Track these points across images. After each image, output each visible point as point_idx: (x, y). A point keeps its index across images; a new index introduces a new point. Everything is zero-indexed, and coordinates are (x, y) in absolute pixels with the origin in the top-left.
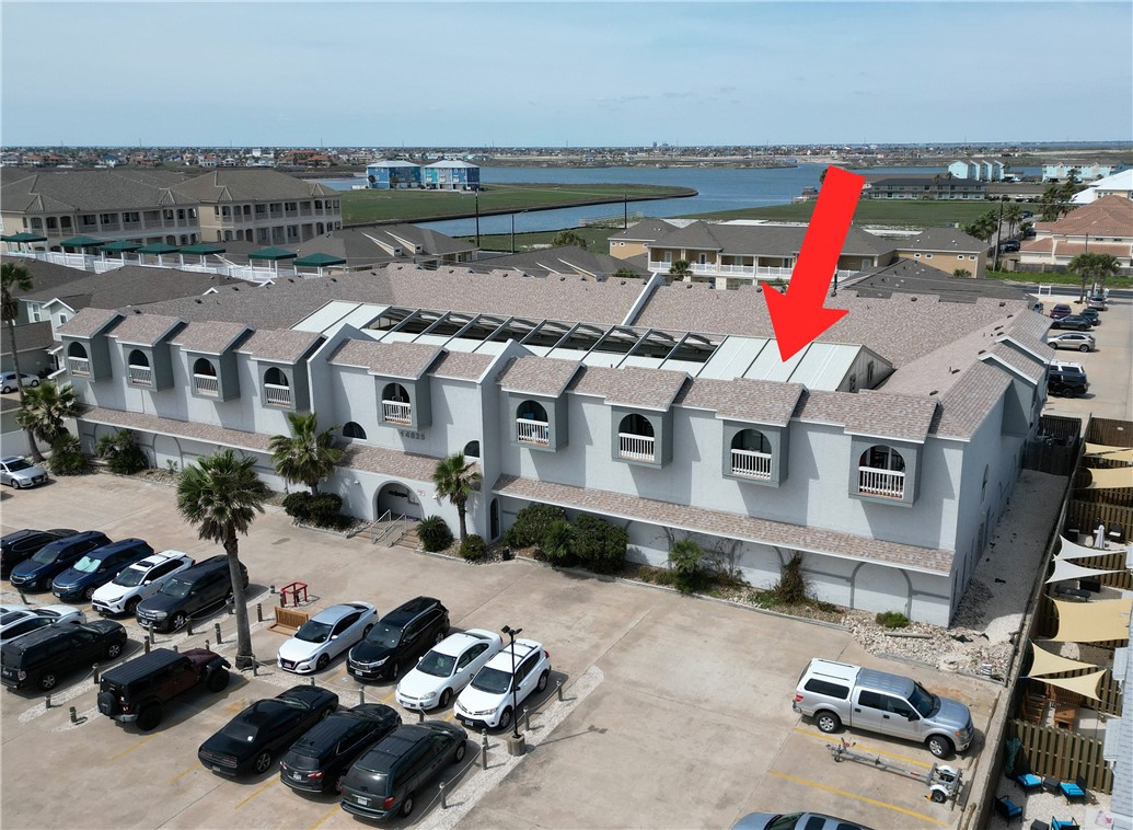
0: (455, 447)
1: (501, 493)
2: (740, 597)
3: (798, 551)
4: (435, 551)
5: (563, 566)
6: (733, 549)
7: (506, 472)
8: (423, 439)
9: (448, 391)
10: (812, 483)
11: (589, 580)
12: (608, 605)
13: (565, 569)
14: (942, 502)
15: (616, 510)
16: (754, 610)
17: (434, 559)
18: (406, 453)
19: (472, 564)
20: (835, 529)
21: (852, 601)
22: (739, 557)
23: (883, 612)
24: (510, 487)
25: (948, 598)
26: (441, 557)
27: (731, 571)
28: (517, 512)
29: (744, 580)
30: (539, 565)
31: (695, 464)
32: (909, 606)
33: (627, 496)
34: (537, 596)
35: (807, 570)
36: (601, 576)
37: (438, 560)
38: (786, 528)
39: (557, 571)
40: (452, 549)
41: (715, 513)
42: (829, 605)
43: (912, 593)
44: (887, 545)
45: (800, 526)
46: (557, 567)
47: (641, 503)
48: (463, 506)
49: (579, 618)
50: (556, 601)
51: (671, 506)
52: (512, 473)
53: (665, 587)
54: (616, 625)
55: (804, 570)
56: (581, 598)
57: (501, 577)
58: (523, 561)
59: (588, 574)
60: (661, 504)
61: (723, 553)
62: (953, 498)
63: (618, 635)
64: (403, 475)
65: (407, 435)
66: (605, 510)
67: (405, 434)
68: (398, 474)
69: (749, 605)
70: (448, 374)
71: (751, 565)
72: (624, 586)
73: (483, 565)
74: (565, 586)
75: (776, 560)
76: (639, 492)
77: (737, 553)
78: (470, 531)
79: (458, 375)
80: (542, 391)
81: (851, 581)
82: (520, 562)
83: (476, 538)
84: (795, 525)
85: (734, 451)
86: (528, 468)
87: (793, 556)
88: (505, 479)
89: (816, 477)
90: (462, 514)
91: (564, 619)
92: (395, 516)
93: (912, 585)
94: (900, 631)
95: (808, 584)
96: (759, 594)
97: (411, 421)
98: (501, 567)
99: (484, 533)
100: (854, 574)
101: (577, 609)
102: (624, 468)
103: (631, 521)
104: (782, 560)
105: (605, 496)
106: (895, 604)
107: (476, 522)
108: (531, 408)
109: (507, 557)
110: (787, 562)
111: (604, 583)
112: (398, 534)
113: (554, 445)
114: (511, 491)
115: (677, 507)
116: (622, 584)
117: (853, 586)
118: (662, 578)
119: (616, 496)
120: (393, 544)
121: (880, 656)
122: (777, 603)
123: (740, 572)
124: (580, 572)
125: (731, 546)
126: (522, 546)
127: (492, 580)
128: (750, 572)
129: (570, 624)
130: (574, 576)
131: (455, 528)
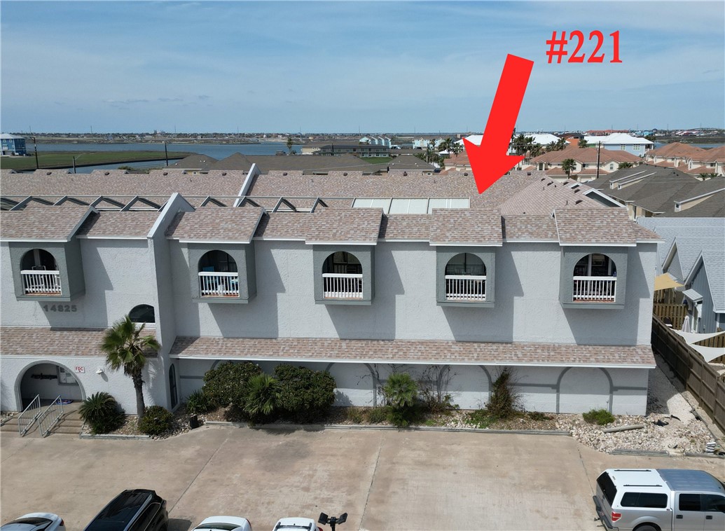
0: (116, 314)
1: (181, 356)
2: (456, 422)
3: (506, 368)
4: (107, 432)
5: (264, 424)
6: (441, 375)
7: (182, 334)
8: (75, 311)
9: (104, 253)
10: (517, 300)
11: (296, 432)
12: (332, 455)
13: (266, 426)
14: (638, 302)
15: (319, 354)
16: (474, 431)
17: (108, 441)
18: (53, 329)
19: (158, 439)
20: (540, 341)
21: (558, 406)
22: (447, 383)
23: (587, 411)
24: (191, 348)
25: (645, 389)
26: (115, 438)
27: (439, 397)
28: (202, 374)
29: (452, 404)
30: (233, 428)
31: (398, 298)
32: (611, 402)
33: (326, 339)
34: (250, 461)
35: (514, 384)
36: (309, 426)
37: (113, 441)
38: (494, 347)
39: (258, 429)
40: (128, 426)
41: (422, 343)
42: (537, 414)
43: (613, 390)
44: (591, 348)
45: (507, 343)
46: (257, 426)
47: (344, 345)
48: (140, 376)
49: (311, 476)
50: (274, 462)
51: (375, 342)
52: (188, 333)
53: (379, 425)
54: (355, 476)
55: (511, 385)
56: (301, 454)
57: (198, 447)
58: (214, 426)
59: (293, 426)
60: (364, 342)
61: (430, 382)
62: (648, 296)
63: (365, 486)
64: (54, 353)
65: (53, 309)
66: (307, 357)
67: (49, 307)
68: (46, 353)
69: (468, 427)
70: (104, 233)
71: (460, 389)
72: (335, 431)
73: (171, 438)
74: (276, 444)
75: (486, 379)
76: (339, 334)
77: (445, 378)
78: (148, 403)
79: (117, 234)
80: (230, 238)
81: (556, 388)
82: (211, 427)
83: (157, 410)
84: (502, 343)
85: (448, 277)
86: (208, 325)
87: (500, 373)
88: (181, 342)
89: (521, 294)
90: (138, 385)
91: (295, 479)
92: (46, 402)
93: (612, 381)
94: (612, 427)
95: (515, 398)
96: (472, 415)
97: (61, 290)
98: (193, 436)
99: (165, 402)
100: (559, 380)
101: (304, 466)
102: (322, 311)
103: (332, 364)
104: (490, 378)
105: (302, 343)
106: (597, 402)
107: (153, 393)
108: (215, 259)
109: (196, 424)
110: (494, 379)
111: (315, 433)
112: (52, 420)
113: (246, 296)
114: (192, 353)
115: (382, 343)
116: (332, 431)
117: (558, 392)
118: (374, 416)
119: (315, 341)
120: (49, 433)
121: (614, 453)
122: (492, 420)
123: (448, 398)
124: (283, 426)
125: (438, 372)
126: (211, 409)
127: (188, 452)
128: (459, 395)
129: (305, 485)
130: (279, 431)
131: (128, 403)
